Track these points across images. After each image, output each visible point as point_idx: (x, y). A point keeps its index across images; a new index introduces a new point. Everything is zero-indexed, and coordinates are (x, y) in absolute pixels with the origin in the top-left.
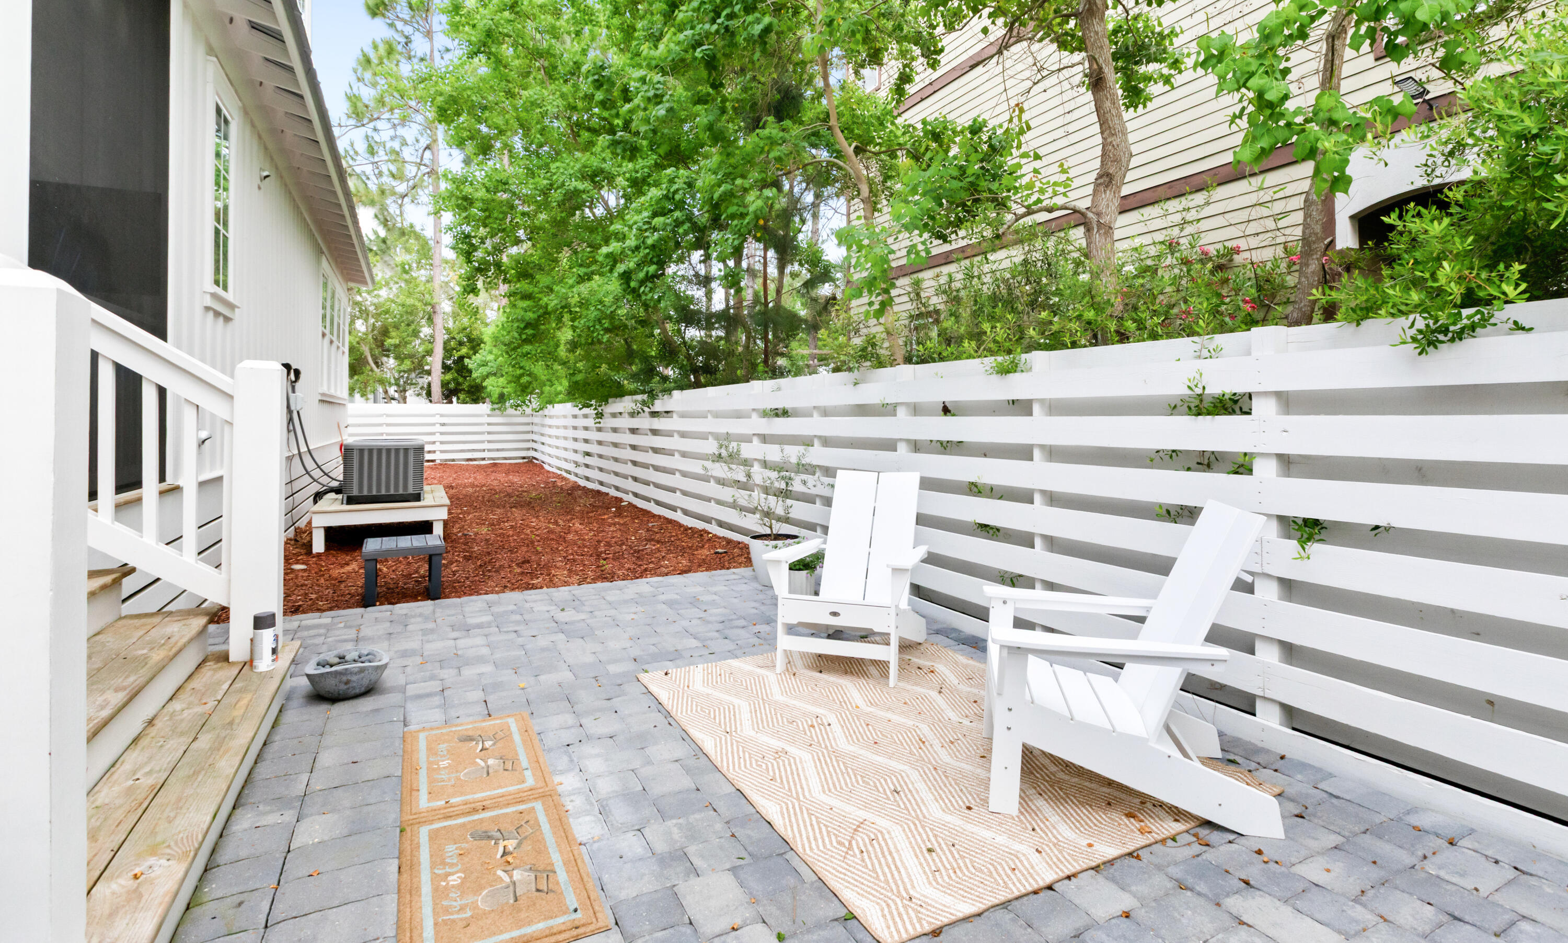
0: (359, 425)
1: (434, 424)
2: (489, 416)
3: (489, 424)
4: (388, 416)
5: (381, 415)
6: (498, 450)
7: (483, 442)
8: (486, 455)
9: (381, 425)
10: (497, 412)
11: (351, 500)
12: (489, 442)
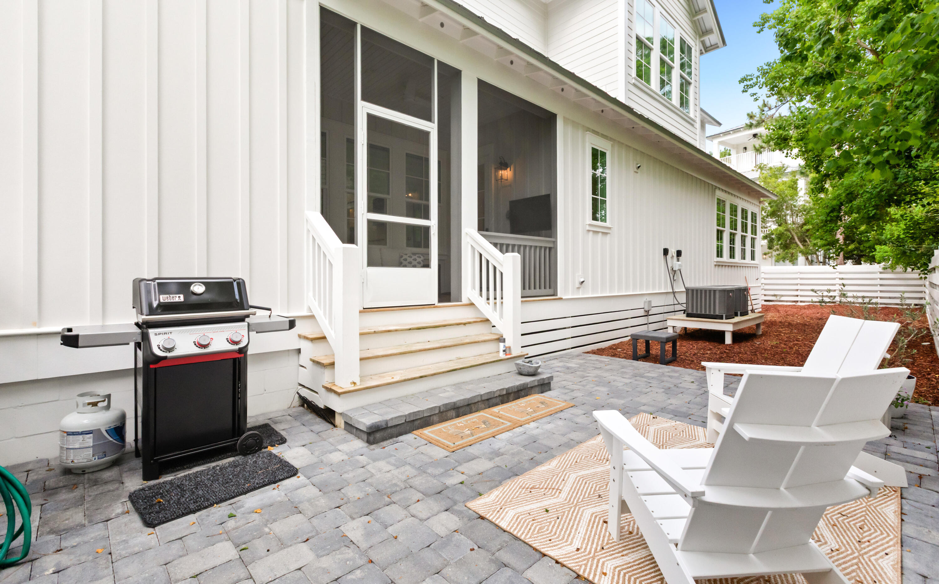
0: (783, 279)
1: (835, 279)
2: (881, 273)
3: (881, 279)
4: (801, 273)
5: (797, 273)
6: (890, 298)
7: (876, 291)
8: (879, 301)
9: (797, 279)
10: (889, 270)
11: (689, 315)
12: (881, 291)
